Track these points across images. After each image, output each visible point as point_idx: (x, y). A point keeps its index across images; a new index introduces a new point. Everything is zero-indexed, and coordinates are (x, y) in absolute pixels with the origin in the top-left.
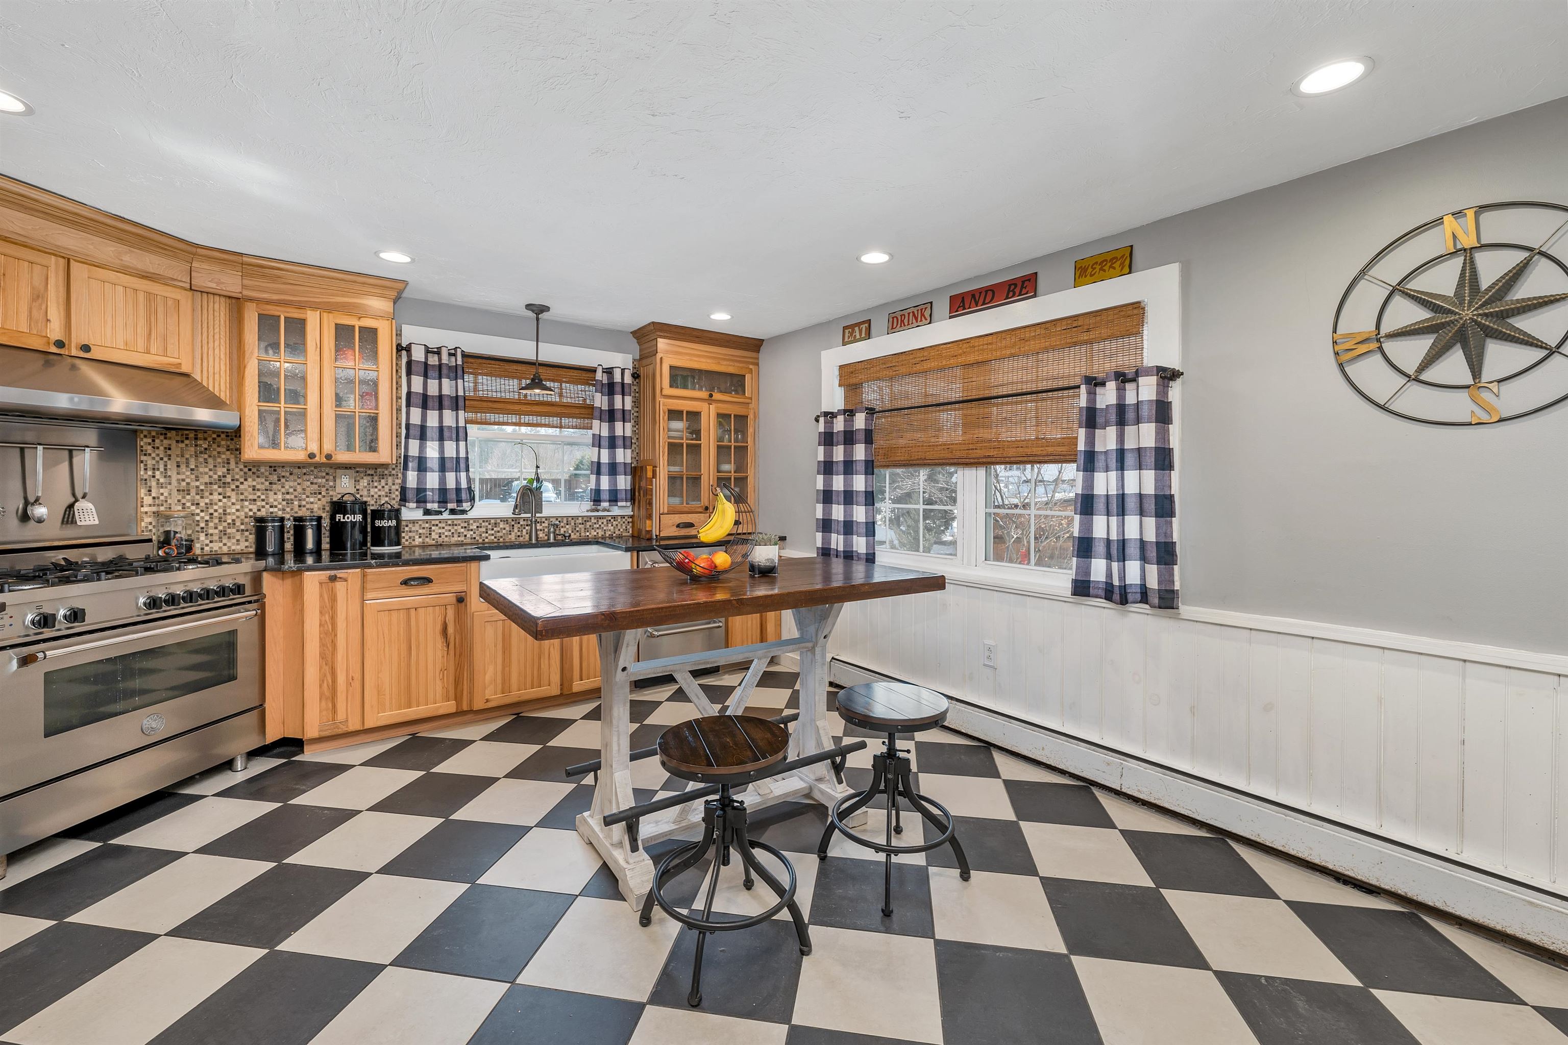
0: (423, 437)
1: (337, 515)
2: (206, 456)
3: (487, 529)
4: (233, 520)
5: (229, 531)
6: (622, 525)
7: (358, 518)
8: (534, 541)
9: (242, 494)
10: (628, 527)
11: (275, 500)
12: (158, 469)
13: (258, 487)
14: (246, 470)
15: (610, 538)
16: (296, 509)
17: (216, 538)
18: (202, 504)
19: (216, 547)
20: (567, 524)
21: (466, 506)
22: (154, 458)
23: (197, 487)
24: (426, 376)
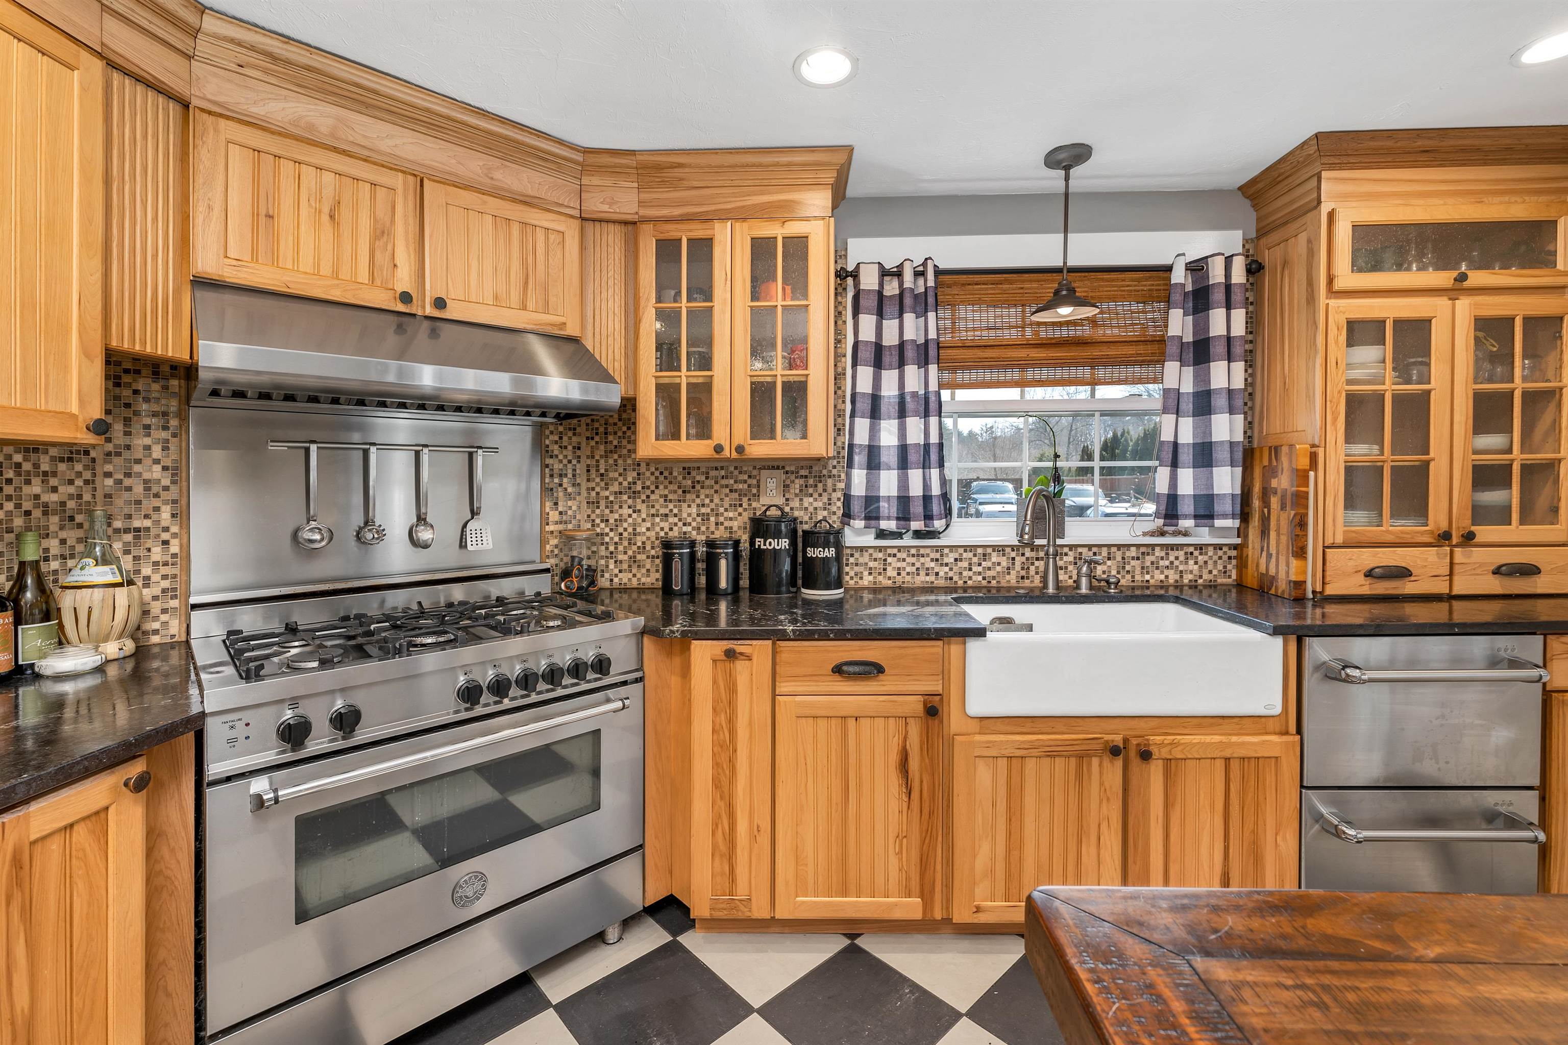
0: (875, 414)
1: (757, 540)
2: (616, 456)
3: (970, 564)
4: (644, 543)
5: (639, 557)
6: (1215, 562)
7: (784, 544)
8: (1051, 590)
9: (653, 506)
10: (1229, 567)
11: (689, 515)
12: (566, 475)
13: (670, 497)
14: (657, 473)
15: (1190, 587)
16: (713, 528)
17: (625, 566)
18: (612, 521)
19: (625, 577)
20: (1109, 559)
21: (938, 524)
22: (561, 461)
23: (607, 498)
24: (880, 314)
